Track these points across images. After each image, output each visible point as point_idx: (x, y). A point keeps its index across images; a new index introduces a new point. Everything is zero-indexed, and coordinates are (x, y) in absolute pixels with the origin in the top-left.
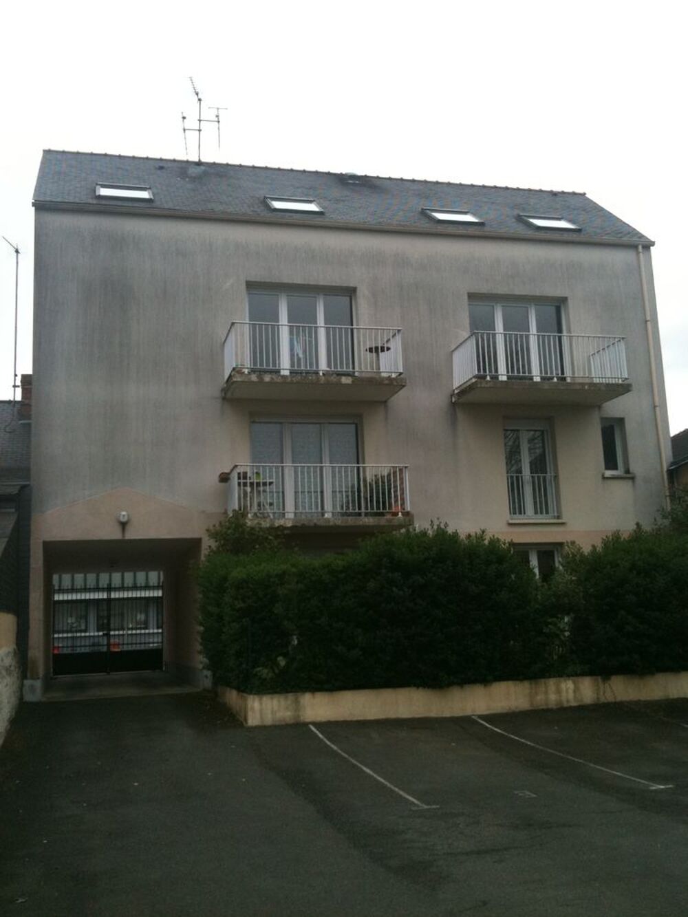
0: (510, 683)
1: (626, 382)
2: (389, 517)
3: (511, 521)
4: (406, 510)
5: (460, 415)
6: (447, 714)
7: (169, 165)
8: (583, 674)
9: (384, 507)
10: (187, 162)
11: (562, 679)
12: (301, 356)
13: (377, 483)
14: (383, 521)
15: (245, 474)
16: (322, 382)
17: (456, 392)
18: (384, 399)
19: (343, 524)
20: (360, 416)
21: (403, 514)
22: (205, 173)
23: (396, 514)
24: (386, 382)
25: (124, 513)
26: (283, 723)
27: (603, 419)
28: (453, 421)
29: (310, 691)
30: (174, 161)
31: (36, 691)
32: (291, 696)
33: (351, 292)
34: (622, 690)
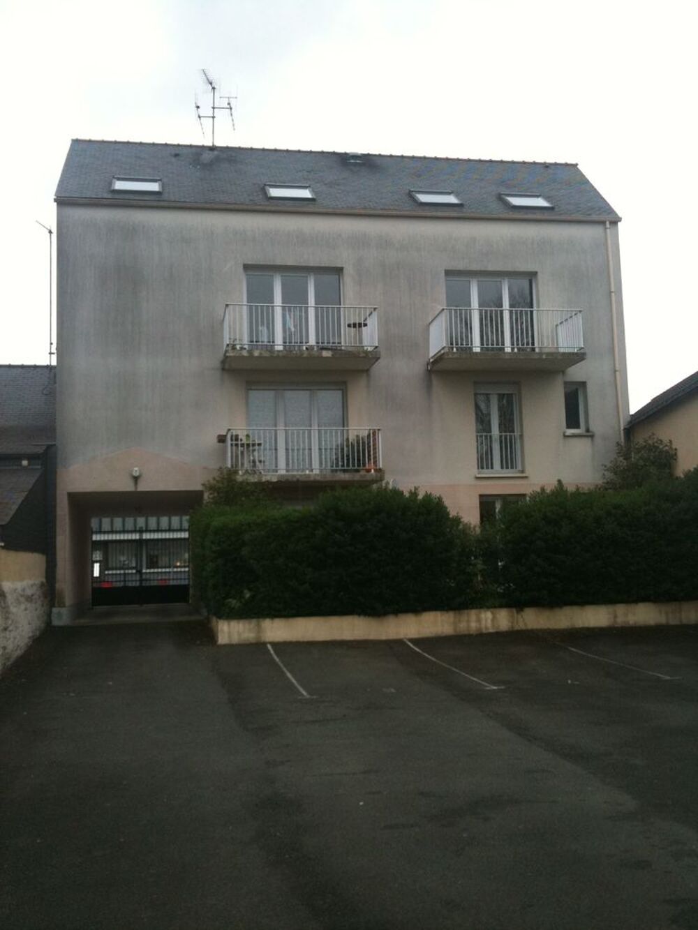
0: (438, 614)
1: (582, 351)
2: (363, 473)
3: (479, 476)
4: (378, 467)
5: (435, 382)
6: (384, 637)
7: (185, 151)
8: (501, 606)
9: (359, 465)
10: (203, 147)
11: (482, 610)
12: (293, 329)
13: (358, 443)
14: (357, 477)
15: (237, 436)
16: (305, 355)
17: (431, 360)
18: (366, 368)
19: (322, 479)
20: (345, 383)
21: (376, 470)
22: (217, 159)
23: (369, 471)
24: (362, 355)
25: (136, 469)
26: (248, 642)
27: (566, 383)
28: (429, 387)
29: (269, 617)
30: (191, 146)
31: (62, 617)
32: (254, 621)
33: (339, 271)
34: (532, 619)
